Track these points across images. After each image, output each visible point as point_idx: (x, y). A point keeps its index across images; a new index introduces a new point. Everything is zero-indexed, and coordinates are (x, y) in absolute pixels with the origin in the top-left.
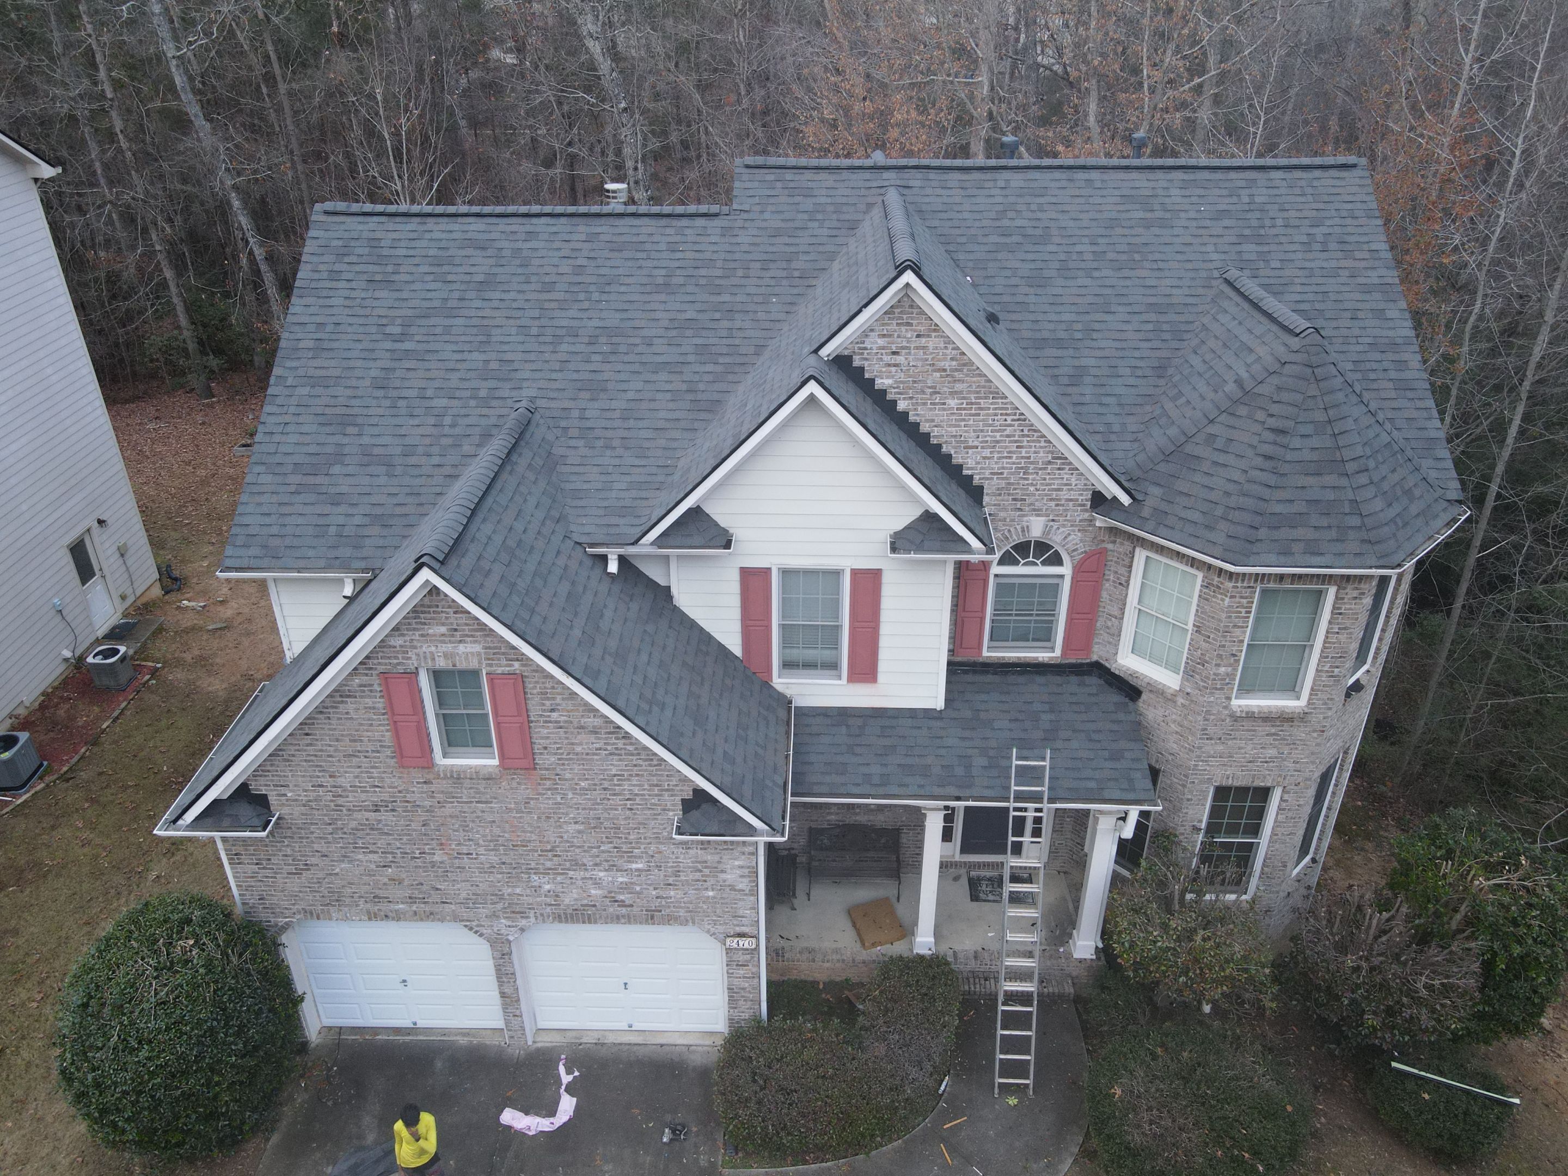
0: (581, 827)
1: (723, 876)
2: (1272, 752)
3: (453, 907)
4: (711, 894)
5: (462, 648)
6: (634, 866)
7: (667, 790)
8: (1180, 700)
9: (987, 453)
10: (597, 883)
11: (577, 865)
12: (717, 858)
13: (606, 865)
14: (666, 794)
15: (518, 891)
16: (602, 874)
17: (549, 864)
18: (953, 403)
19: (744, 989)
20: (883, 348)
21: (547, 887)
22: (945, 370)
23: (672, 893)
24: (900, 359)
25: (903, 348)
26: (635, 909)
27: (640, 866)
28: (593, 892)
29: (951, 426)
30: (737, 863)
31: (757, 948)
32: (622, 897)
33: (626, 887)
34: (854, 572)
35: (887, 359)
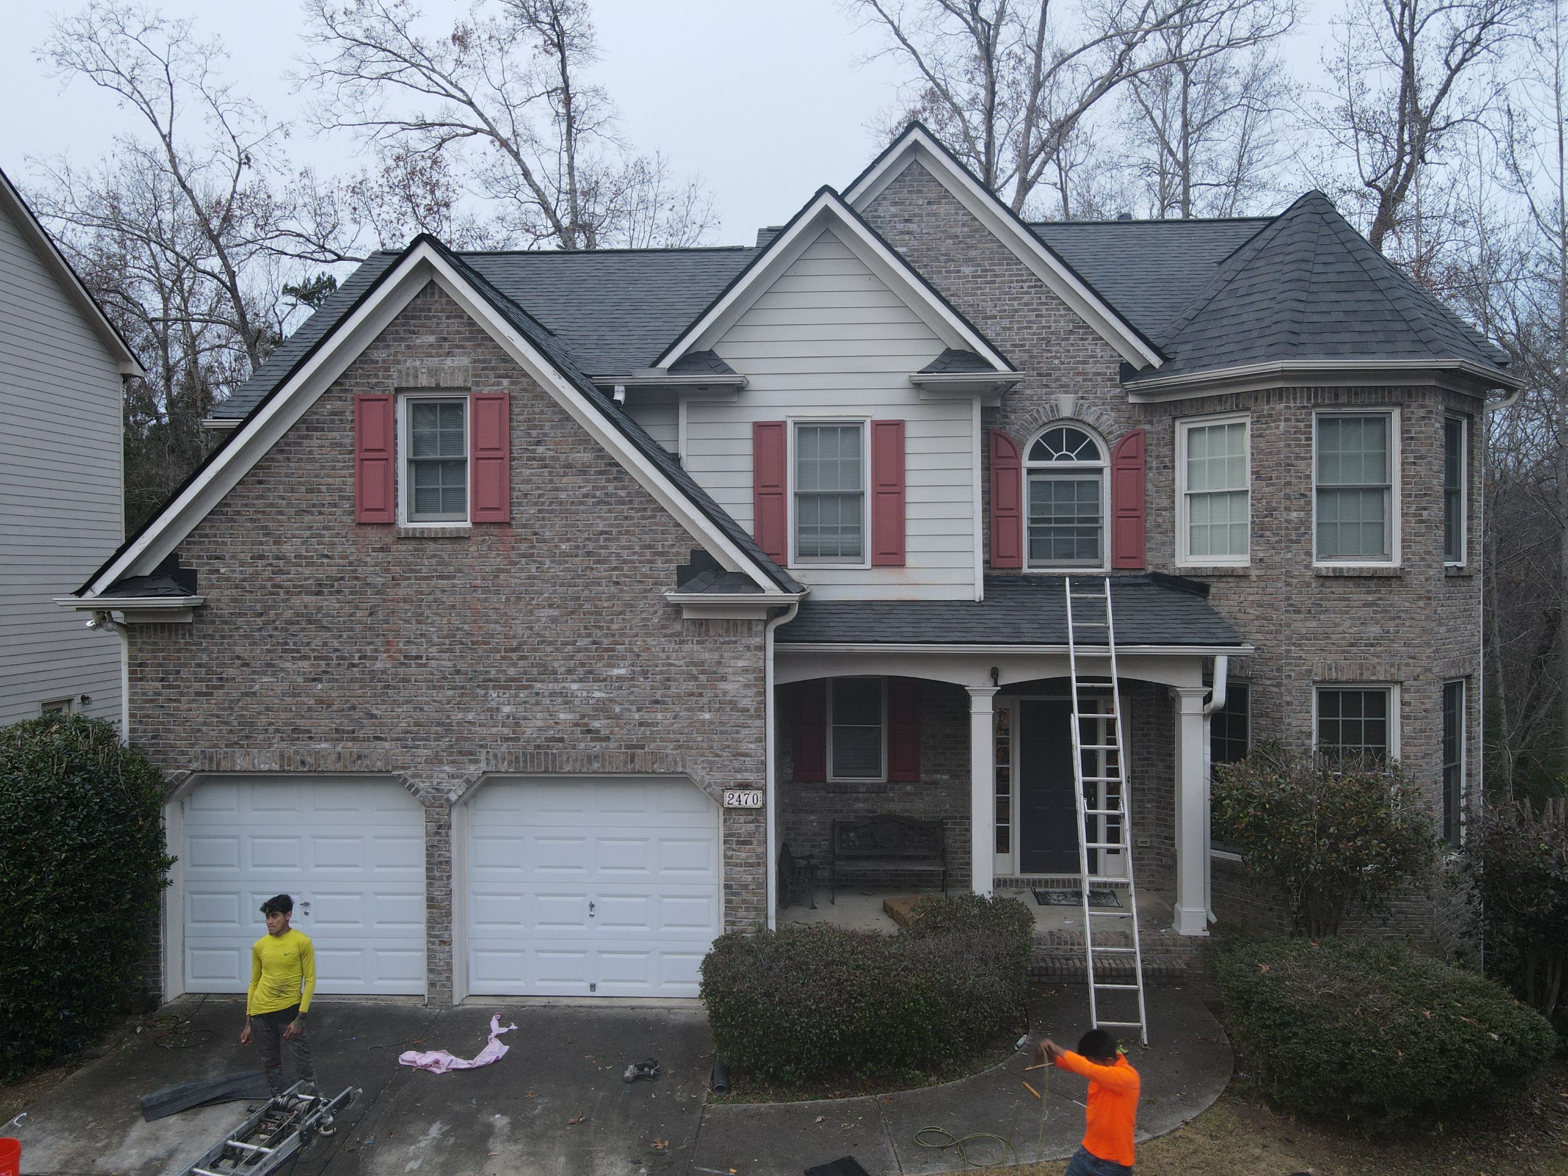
0: (556, 613)
1: (723, 685)
2: (1375, 630)
3: (387, 745)
4: (707, 716)
5: (449, 362)
6: (616, 672)
7: (661, 554)
8: (1254, 573)
9: (1006, 323)
10: (568, 700)
11: (547, 672)
12: (716, 656)
13: (581, 670)
14: (659, 560)
15: (470, 716)
16: (575, 686)
17: (512, 672)
18: (967, 270)
19: (745, 887)
20: (896, 216)
21: (507, 709)
22: (957, 237)
23: (659, 716)
24: (913, 227)
25: (915, 215)
26: (612, 745)
27: (622, 671)
28: (562, 716)
29: (967, 295)
30: (740, 663)
31: (762, 810)
32: (596, 724)
33: (602, 708)
34: (877, 425)
35: (900, 226)
